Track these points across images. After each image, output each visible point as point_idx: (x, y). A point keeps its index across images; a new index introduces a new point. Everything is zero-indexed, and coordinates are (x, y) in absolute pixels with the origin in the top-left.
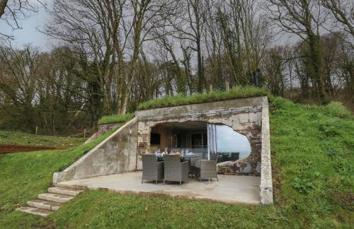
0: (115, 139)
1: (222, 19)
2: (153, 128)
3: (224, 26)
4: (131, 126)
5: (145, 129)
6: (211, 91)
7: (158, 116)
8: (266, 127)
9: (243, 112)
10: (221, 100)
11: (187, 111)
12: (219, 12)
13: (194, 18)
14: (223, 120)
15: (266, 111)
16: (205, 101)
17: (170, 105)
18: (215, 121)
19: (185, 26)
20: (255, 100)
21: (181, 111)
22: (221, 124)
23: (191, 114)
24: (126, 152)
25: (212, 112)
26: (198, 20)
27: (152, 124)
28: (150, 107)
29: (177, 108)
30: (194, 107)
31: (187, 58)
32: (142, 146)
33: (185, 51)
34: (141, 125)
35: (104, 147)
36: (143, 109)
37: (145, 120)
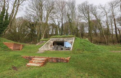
0: (47, 43)
1: (68, 15)
2: (53, 42)
3: (69, 17)
4: (50, 41)
5: (52, 42)
6: (65, 35)
7: (55, 39)
8: (73, 42)
9: (70, 40)
10: (67, 37)
11: (60, 39)
12: (68, 14)
13: (61, 13)
14: (67, 41)
15: (74, 39)
16: (64, 37)
17: (57, 38)
18: (65, 41)
19: (59, 16)
20: (73, 38)
21: (59, 39)
22: (66, 41)
23: (61, 39)
24: (48, 46)
25: (65, 39)
26: (62, 14)
27: (53, 41)
28: (53, 38)
29: (59, 38)
30: (62, 38)
31: (59, 24)
32: (51, 45)
33: (58, 22)
34: (51, 41)
35: (45, 45)
36: (51, 38)
37: (52, 40)
